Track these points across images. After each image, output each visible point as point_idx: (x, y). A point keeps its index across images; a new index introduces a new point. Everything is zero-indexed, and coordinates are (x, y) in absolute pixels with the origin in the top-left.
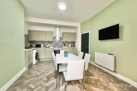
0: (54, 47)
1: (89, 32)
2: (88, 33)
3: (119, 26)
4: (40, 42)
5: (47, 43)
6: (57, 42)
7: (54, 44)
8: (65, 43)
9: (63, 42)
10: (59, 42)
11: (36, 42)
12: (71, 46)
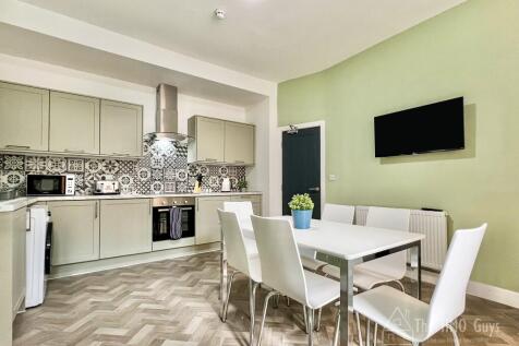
0: (145, 188)
1: (322, 124)
2: (318, 128)
3: (465, 103)
4: (57, 160)
5: (101, 167)
6: (157, 162)
7: (144, 174)
8: (199, 171)
9: (193, 168)
10: (169, 165)
11: (23, 157)
12: (232, 188)
